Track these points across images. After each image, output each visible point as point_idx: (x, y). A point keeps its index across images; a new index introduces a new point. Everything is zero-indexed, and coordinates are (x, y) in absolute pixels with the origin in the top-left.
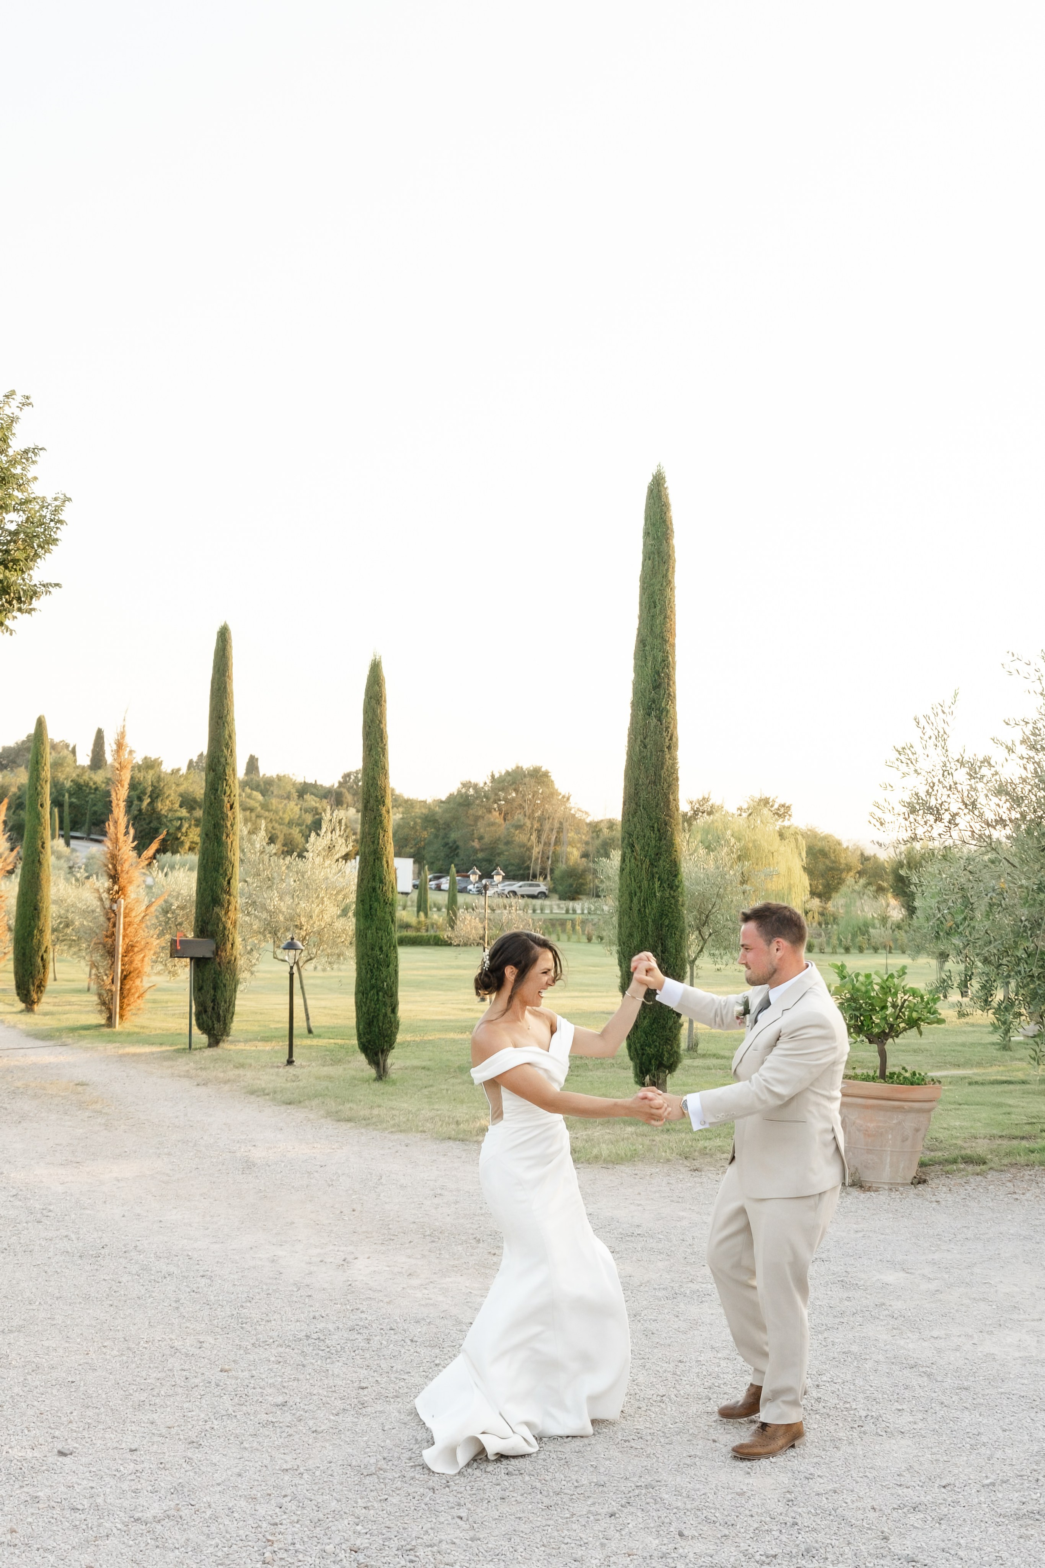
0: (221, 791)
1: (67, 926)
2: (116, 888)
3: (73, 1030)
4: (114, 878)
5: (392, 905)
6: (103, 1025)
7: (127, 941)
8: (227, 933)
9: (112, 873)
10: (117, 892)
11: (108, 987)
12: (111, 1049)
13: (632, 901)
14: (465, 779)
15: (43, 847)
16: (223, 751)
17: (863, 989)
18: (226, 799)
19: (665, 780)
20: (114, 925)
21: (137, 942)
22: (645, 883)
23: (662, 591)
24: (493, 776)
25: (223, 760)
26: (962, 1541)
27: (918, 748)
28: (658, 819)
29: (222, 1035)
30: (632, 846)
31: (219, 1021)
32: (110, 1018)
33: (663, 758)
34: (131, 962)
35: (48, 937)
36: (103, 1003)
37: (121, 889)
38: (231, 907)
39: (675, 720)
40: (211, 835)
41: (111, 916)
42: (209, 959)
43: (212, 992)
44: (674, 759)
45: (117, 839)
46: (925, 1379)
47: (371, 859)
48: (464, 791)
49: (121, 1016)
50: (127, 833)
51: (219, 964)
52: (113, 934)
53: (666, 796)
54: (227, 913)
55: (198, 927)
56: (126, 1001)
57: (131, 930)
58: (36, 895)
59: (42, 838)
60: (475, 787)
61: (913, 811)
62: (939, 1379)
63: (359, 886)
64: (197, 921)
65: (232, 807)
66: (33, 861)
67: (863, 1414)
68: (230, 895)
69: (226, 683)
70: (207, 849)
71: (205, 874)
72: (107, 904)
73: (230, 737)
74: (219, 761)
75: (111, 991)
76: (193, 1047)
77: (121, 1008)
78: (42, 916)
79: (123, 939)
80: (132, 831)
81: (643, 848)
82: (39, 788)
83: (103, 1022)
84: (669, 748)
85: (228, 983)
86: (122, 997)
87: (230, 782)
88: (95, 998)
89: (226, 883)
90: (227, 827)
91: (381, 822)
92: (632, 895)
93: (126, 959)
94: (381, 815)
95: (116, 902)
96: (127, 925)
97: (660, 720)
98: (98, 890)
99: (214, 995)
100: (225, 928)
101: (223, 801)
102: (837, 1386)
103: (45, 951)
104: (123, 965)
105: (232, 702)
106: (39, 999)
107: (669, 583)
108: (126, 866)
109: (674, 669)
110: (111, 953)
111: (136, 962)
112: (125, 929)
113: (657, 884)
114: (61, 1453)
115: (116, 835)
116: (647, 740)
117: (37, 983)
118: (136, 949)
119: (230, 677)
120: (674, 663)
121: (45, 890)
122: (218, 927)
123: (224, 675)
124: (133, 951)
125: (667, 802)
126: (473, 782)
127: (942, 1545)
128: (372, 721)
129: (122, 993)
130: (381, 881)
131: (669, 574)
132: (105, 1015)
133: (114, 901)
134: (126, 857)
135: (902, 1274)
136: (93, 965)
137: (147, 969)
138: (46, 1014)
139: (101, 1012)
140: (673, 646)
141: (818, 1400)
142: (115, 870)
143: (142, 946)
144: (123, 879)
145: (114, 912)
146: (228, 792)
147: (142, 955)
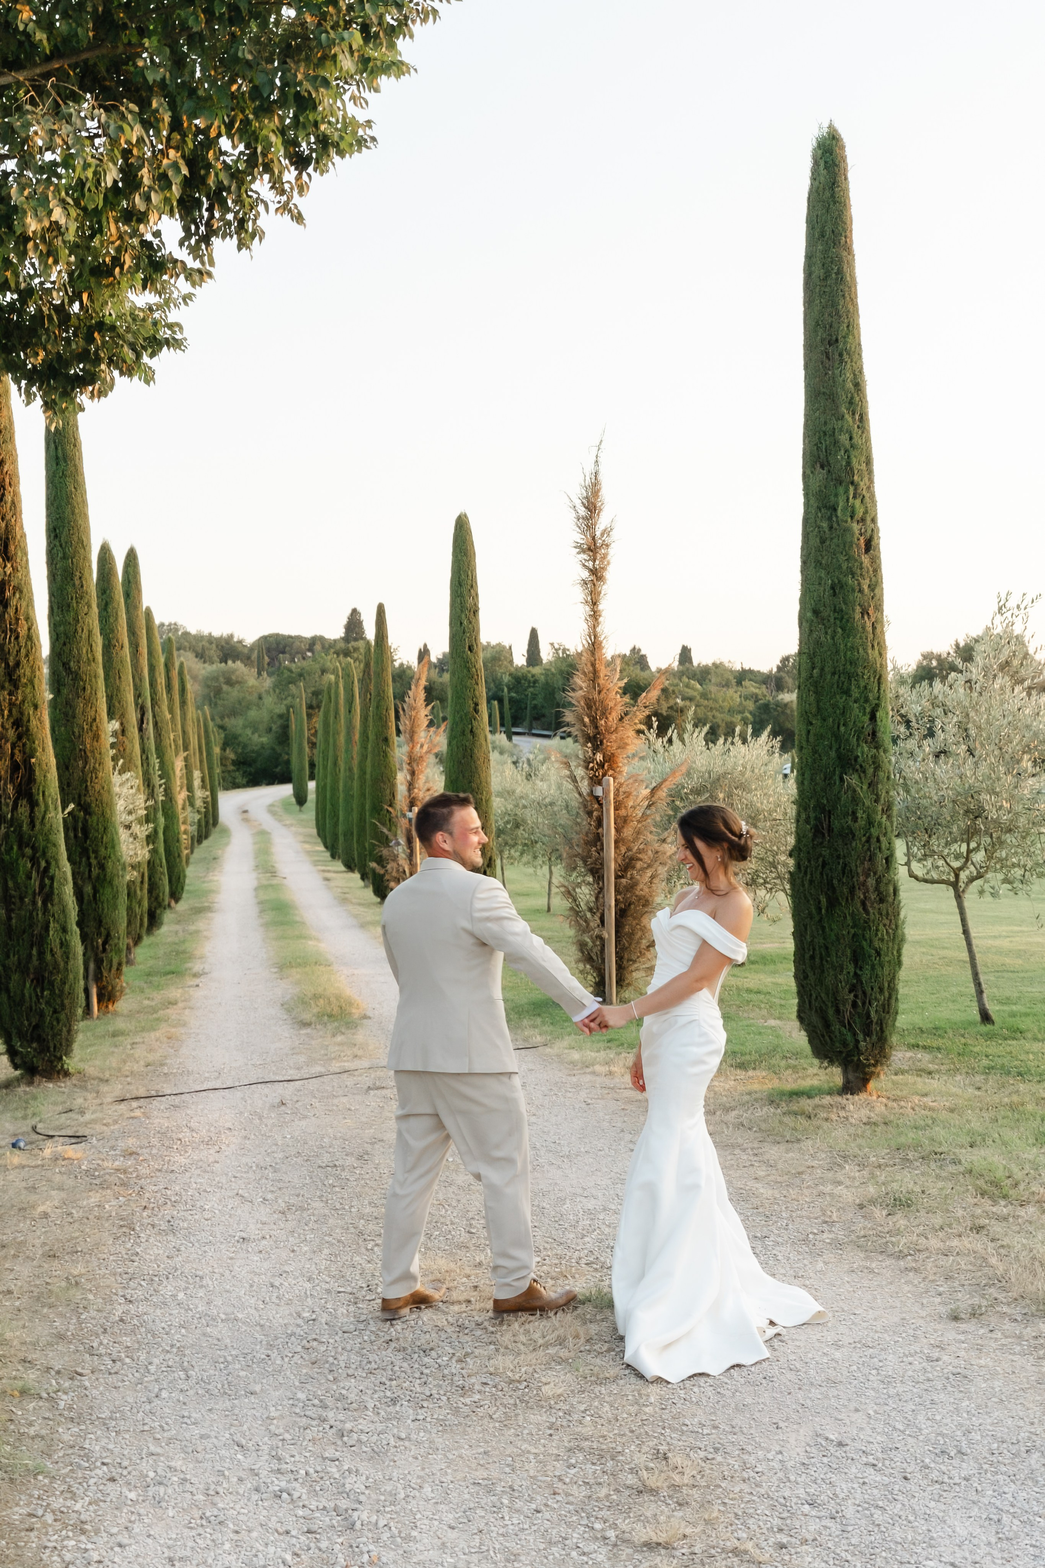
0: (845, 509)
1: (517, 826)
2: (599, 757)
4: (595, 740)
7: (623, 849)
8: (874, 832)
9: (591, 732)
10: (601, 765)
11: (597, 932)
15: (476, 711)
18: (856, 527)
20: (599, 822)
21: (640, 851)
25: (844, 438)
29: (873, 1064)
31: (868, 1033)
34: (632, 886)
36: (588, 958)
37: (610, 761)
41: (593, 807)
43: (851, 968)
45: (595, 672)
49: (620, 982)
51: (863, 904)
52: (598, 839)
55: (807, 821)
56: (626, 955)
57: (628, 832)
59: (475, 696)
66: (463, 733)
68: (877, 748)
69: (841, 260)
70: (818, 643)
71: (818, 702)
72: (584, 786)
73: (857, 386)
74: (836, 442)
75: (600, 938)
77: (620, 968)
79: (617, 847)
82: (465, 622)
85: (884, 947)
86: (621, 950)
88: (574, 951)
89: (866, 719)
90: (861, 591)
93: (624, 881)
95: (600, 783)
96: (622, 822)
98: (567, 765)
99: (856, 976)
100: (870, 823)
101: (848, 530)
104: (617, 891)
105: (855, 306)
108: (614, 717)
110: (597, 872)
111: (641, 886)
112: (617, 830)
115: (593, 665)
118: (639, 865)
119: (849, 249)
121: (483, 775)
122: (855, 819)
123: (836, 243)
124: (634, 867)
129: (619, 942)
132: (592, 980)
133: (596, 781)
134: (611, 704)
136: (569, 892)
137: (658, 899)
139: (583, 972)
142: (596, 727)
143: (647, 857)
144: (611, 743)
145: (597, 798)
146: (860, 512)
147: (649, 873)
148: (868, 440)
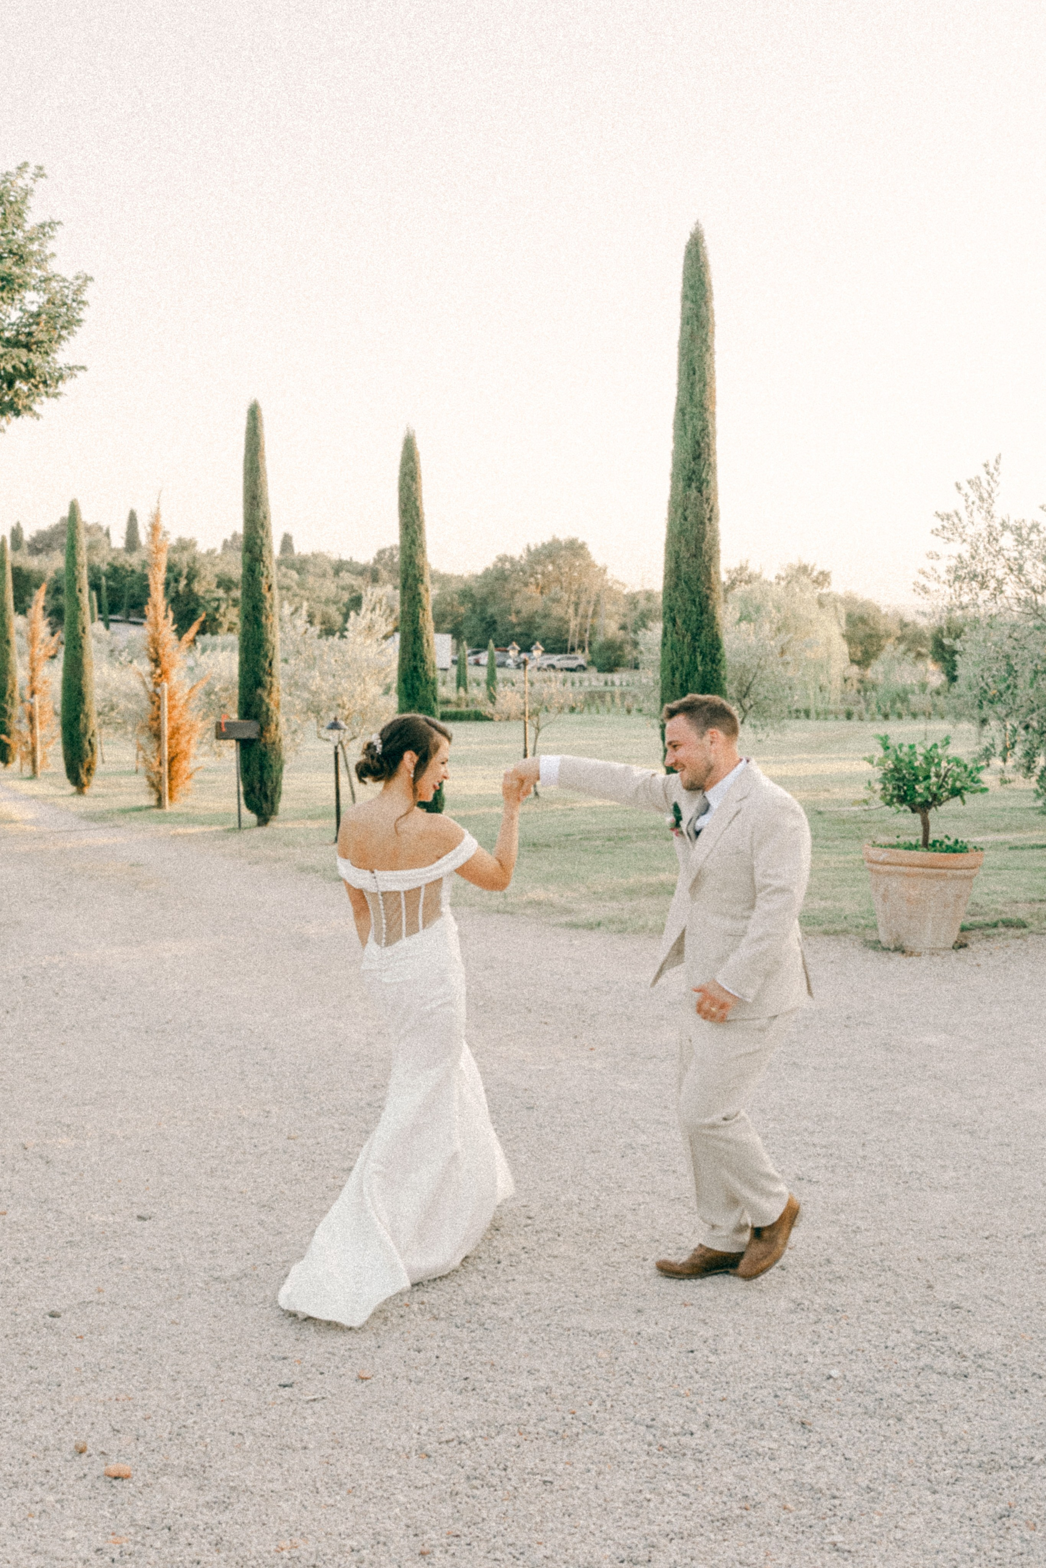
0: (259, 573)
1: (112, 709)
2: (159, 671)
3: (124, 811)
4: (156, 661)
5: (434, 683)
6: (153, 807)
7: (173, 724)
8: (270, 714)
9: (154, 656)
10: (160, 676)
11: (157, 770)
12: (163, 829)
13: (674, 675)
14: (501, 552)
15: (84, 632)
16: (257, 532)
17: (907, 760)
18: (264, 581)
19: (706, 552)
20: (159, 708)
21: (182, 724)
22: (687, 658)
23: (701, 357)
24: (529, 550)
25: (259, 541)
26: (1005, 1289)
27: (964, 514)
28: (699, 592)
29: (271, 814)
30: (674, 621)
31: (266, 801)
32: (160, 799)
33: (704, 529)
34: (178, 744)
35: (94, 722)
36: (153, 785)
37: (164, 673)
38: (274, 689)
39: (715, 490)
40: (251, 618)
41: (155, 699)
42: (254, 740)
43: (259, 772)
44: (715, 531)
45: (157, 622)
46: (968, 1136)
47: (411, 639)
48: (500, 565)
49: (171, 797)
50: (166, 617)
51: (265, 745)
52: (158, 717)
53: (707, 569)
54: (270, 693)
55: (241, 709)
56: (173, 782)
57: (176, 713)
58: (80, 679)
59: (82, 622)
60: (512, 560)
61: (958, 578)
62: (982, 1135)
63: (401, 666)
64: (240, 703)
65: (270, 588)
66: (75, 647)
67: (908, 1170)
68: (272, 677)
69: (258, 463)
70: (247, 631)
71: (246, 656)
72: (151, 687)
73: (265, 517)
74: (256, 543)
75: (158, 773)
76: (243, 825)
77: (170, 789)
78: (87, 701)
79: (169, 722)
80: (171, 615)
81: (684, 622)
82: (76, 573)
83: (154, 803)
84: (710, 519)
85: (273, 763)
86: (171, 779)
87: (267, 563)
88: (145, 781)
89: (267, 665)
90: (265, 609)
91: (420, 601)
92: (674, 670)
93: (173, 741)
94: (419, 594)
95: (159, 686)
96: (172, 708)
97: (700, 491)
98: (140, 675)
99: (261, 777)
101: (260, 583)
102: (882, 1145)
103: (93, 735)
104: (170, 747)
106: (89, 782)
107: (708, 348)
108: (168, 650)
109: (714, 438)
110: (157, 735)
111: (183, 744)
112: (170, 713)
113: (699, 658)
114: (140, 1218)
115: (156, 618)
116: (688, 512)
117: (86, 766)
118: (181, 732)
119: (263, 457)
120: (715, 432)
122: (261, 708)
123: (256, 455)
124: (179, 733)
125: (709, 574)
126: (508, 555)
127: (986, 1292)
128: (408, 498)
129: (169, 775)
130: (423, 661)
131: (709, 340)
132: (155, 796)
133: (157, 684)
134: (166, 640)
135: (943, 1036)
136: (140, 748)
137: (193, 751)
138: (96, 796)
139: (150, 793)
140: (713, 414)
141: (864, 1157)
142: (157, 653)
143: (187, 728)
144: (165, 663)
145: (157, 695)
146: (265, 574)
147: (187, 737)
148: (271, 542)
